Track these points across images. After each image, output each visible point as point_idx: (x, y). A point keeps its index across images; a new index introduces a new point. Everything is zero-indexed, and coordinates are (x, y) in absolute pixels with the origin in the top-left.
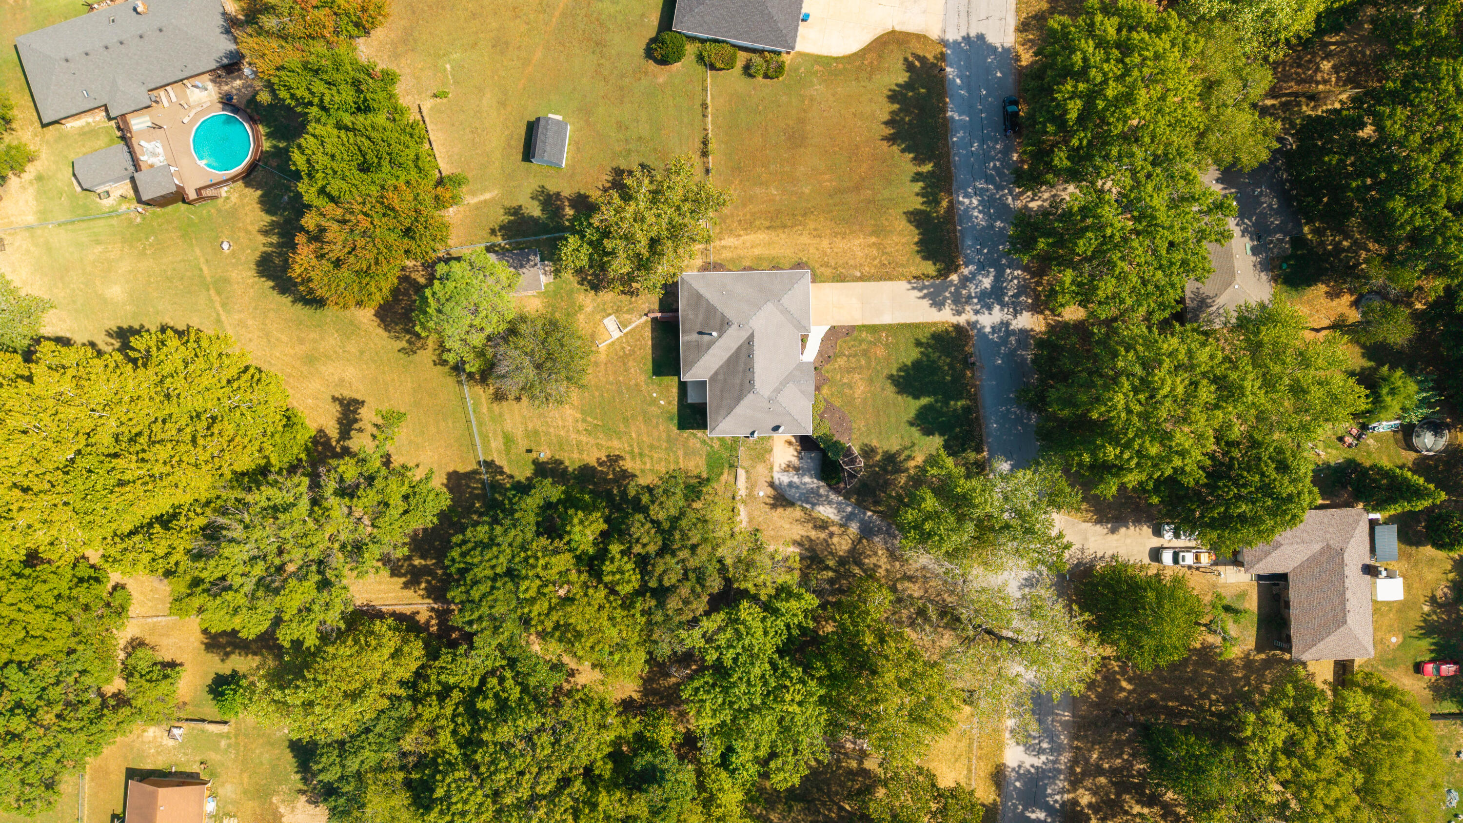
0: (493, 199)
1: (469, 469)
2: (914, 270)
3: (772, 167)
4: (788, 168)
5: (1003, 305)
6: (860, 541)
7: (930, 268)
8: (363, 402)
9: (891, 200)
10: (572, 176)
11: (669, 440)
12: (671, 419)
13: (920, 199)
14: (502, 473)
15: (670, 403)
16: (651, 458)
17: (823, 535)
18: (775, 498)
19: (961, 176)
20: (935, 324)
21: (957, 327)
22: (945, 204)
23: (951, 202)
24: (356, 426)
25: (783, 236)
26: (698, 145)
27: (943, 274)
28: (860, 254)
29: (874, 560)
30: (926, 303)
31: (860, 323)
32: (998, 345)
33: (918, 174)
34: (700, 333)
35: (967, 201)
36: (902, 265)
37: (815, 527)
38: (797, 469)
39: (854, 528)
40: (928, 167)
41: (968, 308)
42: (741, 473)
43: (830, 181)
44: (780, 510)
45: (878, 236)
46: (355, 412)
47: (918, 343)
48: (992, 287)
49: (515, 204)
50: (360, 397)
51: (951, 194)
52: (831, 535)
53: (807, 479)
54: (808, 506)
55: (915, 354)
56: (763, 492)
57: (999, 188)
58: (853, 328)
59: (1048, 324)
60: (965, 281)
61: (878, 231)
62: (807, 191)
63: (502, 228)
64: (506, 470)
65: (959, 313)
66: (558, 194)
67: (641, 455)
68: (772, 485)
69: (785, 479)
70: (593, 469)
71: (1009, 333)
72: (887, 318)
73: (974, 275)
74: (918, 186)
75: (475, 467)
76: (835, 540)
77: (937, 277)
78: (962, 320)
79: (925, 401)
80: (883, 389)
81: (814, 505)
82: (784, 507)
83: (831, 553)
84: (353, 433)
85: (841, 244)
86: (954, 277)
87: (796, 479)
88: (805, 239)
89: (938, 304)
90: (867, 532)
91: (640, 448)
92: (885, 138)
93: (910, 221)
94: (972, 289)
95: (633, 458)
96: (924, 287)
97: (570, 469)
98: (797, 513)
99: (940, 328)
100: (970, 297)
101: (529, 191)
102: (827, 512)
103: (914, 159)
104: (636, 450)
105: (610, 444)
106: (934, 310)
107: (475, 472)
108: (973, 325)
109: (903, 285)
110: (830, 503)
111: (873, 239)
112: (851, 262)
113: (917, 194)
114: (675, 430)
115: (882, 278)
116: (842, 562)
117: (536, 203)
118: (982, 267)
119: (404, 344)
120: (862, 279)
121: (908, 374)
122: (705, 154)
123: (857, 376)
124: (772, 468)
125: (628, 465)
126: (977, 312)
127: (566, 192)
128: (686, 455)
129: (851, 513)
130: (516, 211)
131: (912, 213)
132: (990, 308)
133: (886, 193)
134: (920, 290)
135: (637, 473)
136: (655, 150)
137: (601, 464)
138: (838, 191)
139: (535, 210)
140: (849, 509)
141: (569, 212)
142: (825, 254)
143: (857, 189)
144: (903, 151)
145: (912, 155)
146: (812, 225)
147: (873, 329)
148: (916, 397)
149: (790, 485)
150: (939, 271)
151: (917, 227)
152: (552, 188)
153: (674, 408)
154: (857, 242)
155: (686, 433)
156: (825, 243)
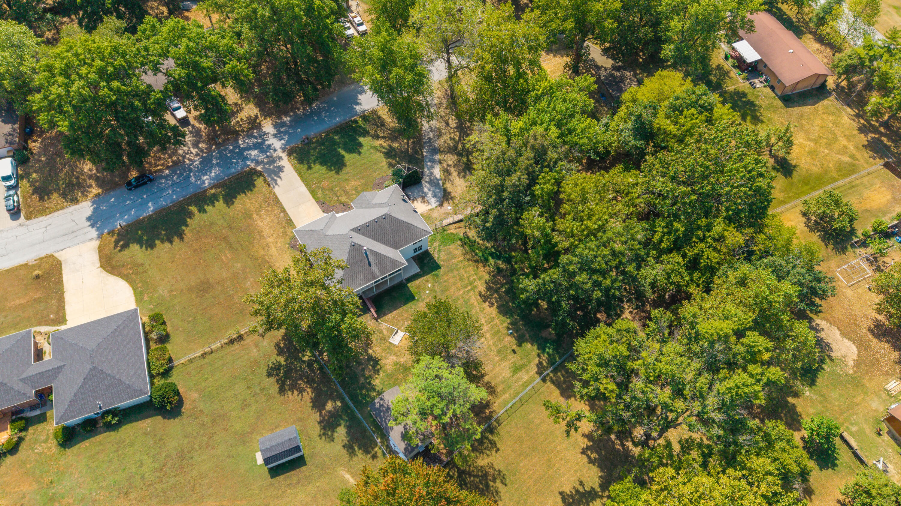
0: (348, 472)
1: (553, 387)
2: (265, 188)
3: (231, 292)
4: (228, 283)
5: (264, 141)
6: (442, 152)
7: (259, 182)
8: (561, 493)
9: (223, 218)
10: (301, 420)
11: (451, 270)
12: (437, 276)
13: (216, 203)
14: (540, 363)
15: (427, 281)
16: (468, 277)
17: (452, 169)
18: (447, 200)
19: (191, 190)
20: (293, 165)
21: (290, 154)
22: (213, 191)
23: (211, 188)
24: (581, 489)
25: (277, 265)
26: (236, 346)
27: (260, 174)
28: (268, 219)
29: (449, 141)
30: (282, 175)
31: (314, 201)
32: (290, 134)
33: (200, 211)
34: (370, 264)
35: (207, 182)
36: (265, 195)
37: (450, 174)
38: (423, 198)
39: (437, 157)
40: (193, 209)
41: (275, 155)
42: (445, 222)
43: (226, 255)
44: (453, 194)
45: (252, 215)
46: (571, 496)
47: (310, 168)
48: (255, 149)
49: (344, 452)
50: (559, 499)
51: (206, 190)
52: (449, 165)
53: (426, 190)
54: (441, 182)
55: (317, 167)
56: (448, 207)
57: (191, 170)
58: (318, 202)
59: (265, 118)
60: (258, 163)
61: (248, 215)
62: (239, 265)
63: (367, 452)
64: (536, 361)
65: (280, 158)
66: (320, 423)
67: (471, 283)
68: (441, 205)
69: (433, 200)
70: (498, 307)
71: (279, 132)
72: (303, 189)
73: (252, 160)
74: (208, 208)
75: (549, 383)
76: (450, 163)
77: (263, 176)
78: (284, 155)
79: (343, 152)
80: (348, 173)
81: (438, 180)
82: (450, 193)
83: (459, 161)
84: (588, 489)
85: (267, 231)
86: (259, 168)
87: (430, 195)
88: (273, 251)
89: (281, 169)
90: (435, 151)
91: (466, 286)
92: (181, 238)
93: (233, 203)
94: (262, 157)
95: (476, 287)
96: (273, 179)
97: (509, 321)
98: (448, 185)
99: (296, 162)
100: (268, 157)
101: (328, 446)
102: (437, 172)
103: (190, 217)
104: (469, 287)
105: (475, 304)
106: (284, 169)
107: (552, 382)
108: (284, 149)
109: (277, 190)
110: (432, 173)
111: (255, 216)
112: (276, 221)
113: (214, 206)
114: (442, 270)
115: (278, 201)
116: (460, 155)
117: (336, 435)
118: (246, 158)
119: (498, 484)
120: (284, 211)
121: (331, 165)
122: (240, 338)
123: (347, 188)
124: (431, 210)
125: (482, 288)
126: (275, 150)
127: (316, 417)
128: (453, 258)
129: (430, 161)
130: (349, 448)
131: (227, 204)
132: (269, 146)
133: (221, 222)
134: (276, 180)
135: (483, 282)
136: (253, 372)
137: (493, 304)
138: (230, 247)
139: (341, 432)
140: (429, 164)
141: (329, 406)
142: (278, 236)
143: (225, 239)
144: (187, 226)
145: (188, 220)
146: (262, 252)
147: (313, 193)
148: (343, 157)
149: (435, 196)
150: (259, 176)
151: (236, 198)
152: (316, 429)
153: (429, 277)
154: (261, 224)
155: (441, 263)
156: (270, 240)
